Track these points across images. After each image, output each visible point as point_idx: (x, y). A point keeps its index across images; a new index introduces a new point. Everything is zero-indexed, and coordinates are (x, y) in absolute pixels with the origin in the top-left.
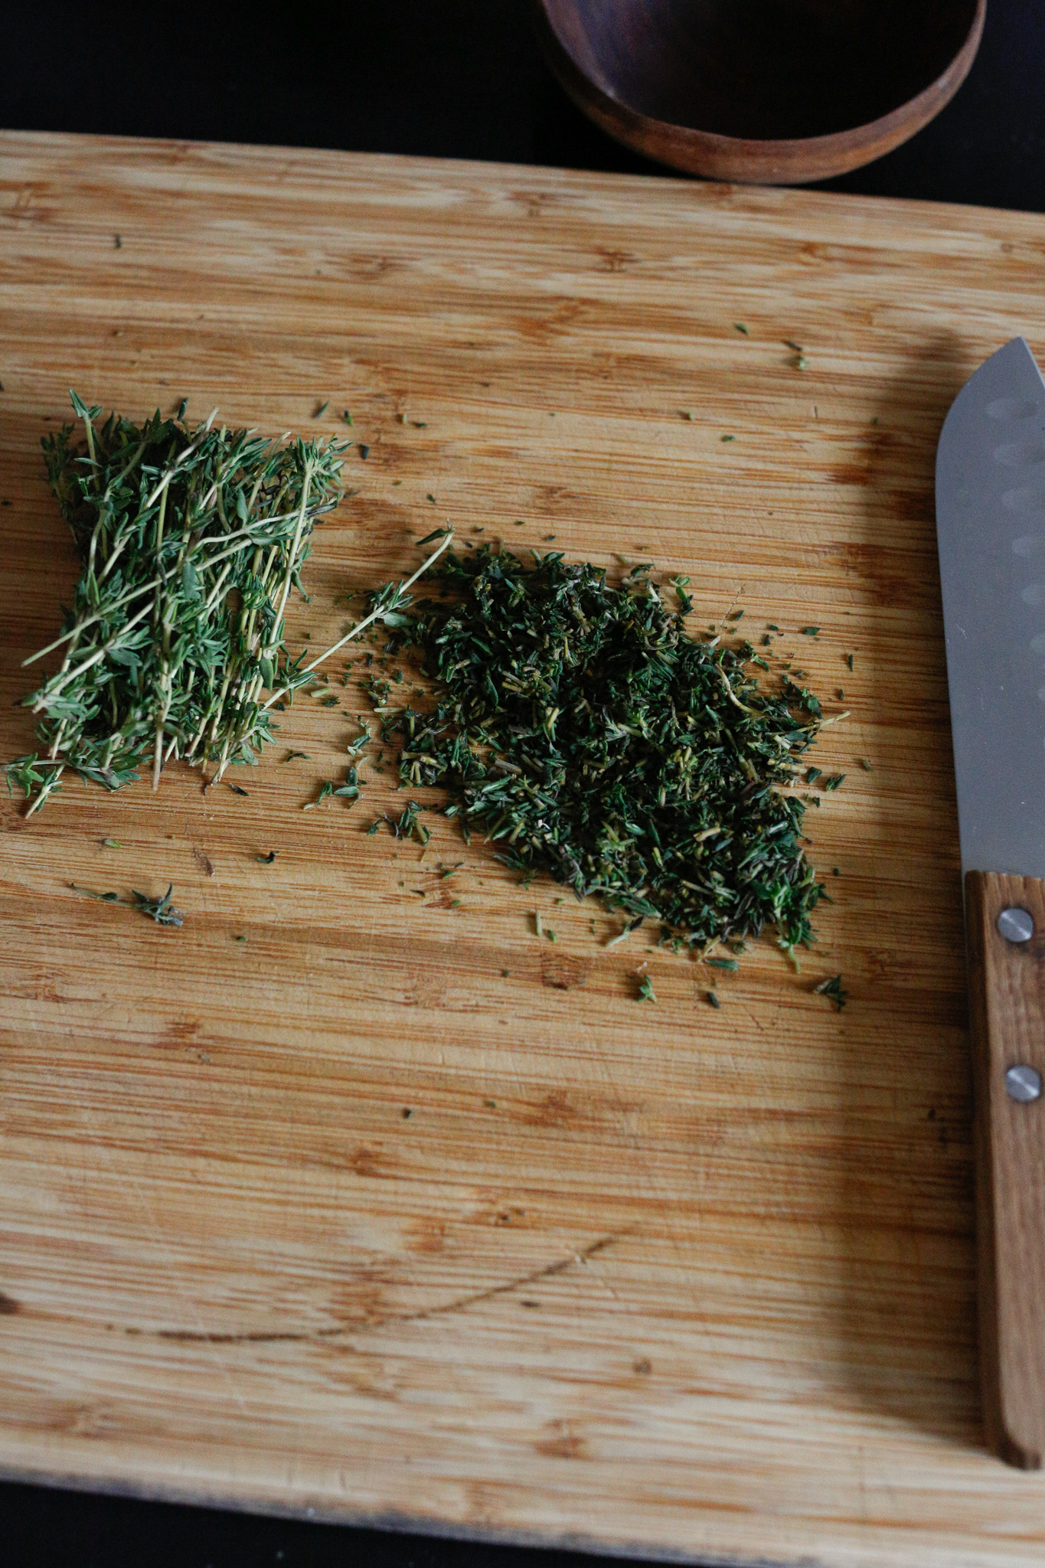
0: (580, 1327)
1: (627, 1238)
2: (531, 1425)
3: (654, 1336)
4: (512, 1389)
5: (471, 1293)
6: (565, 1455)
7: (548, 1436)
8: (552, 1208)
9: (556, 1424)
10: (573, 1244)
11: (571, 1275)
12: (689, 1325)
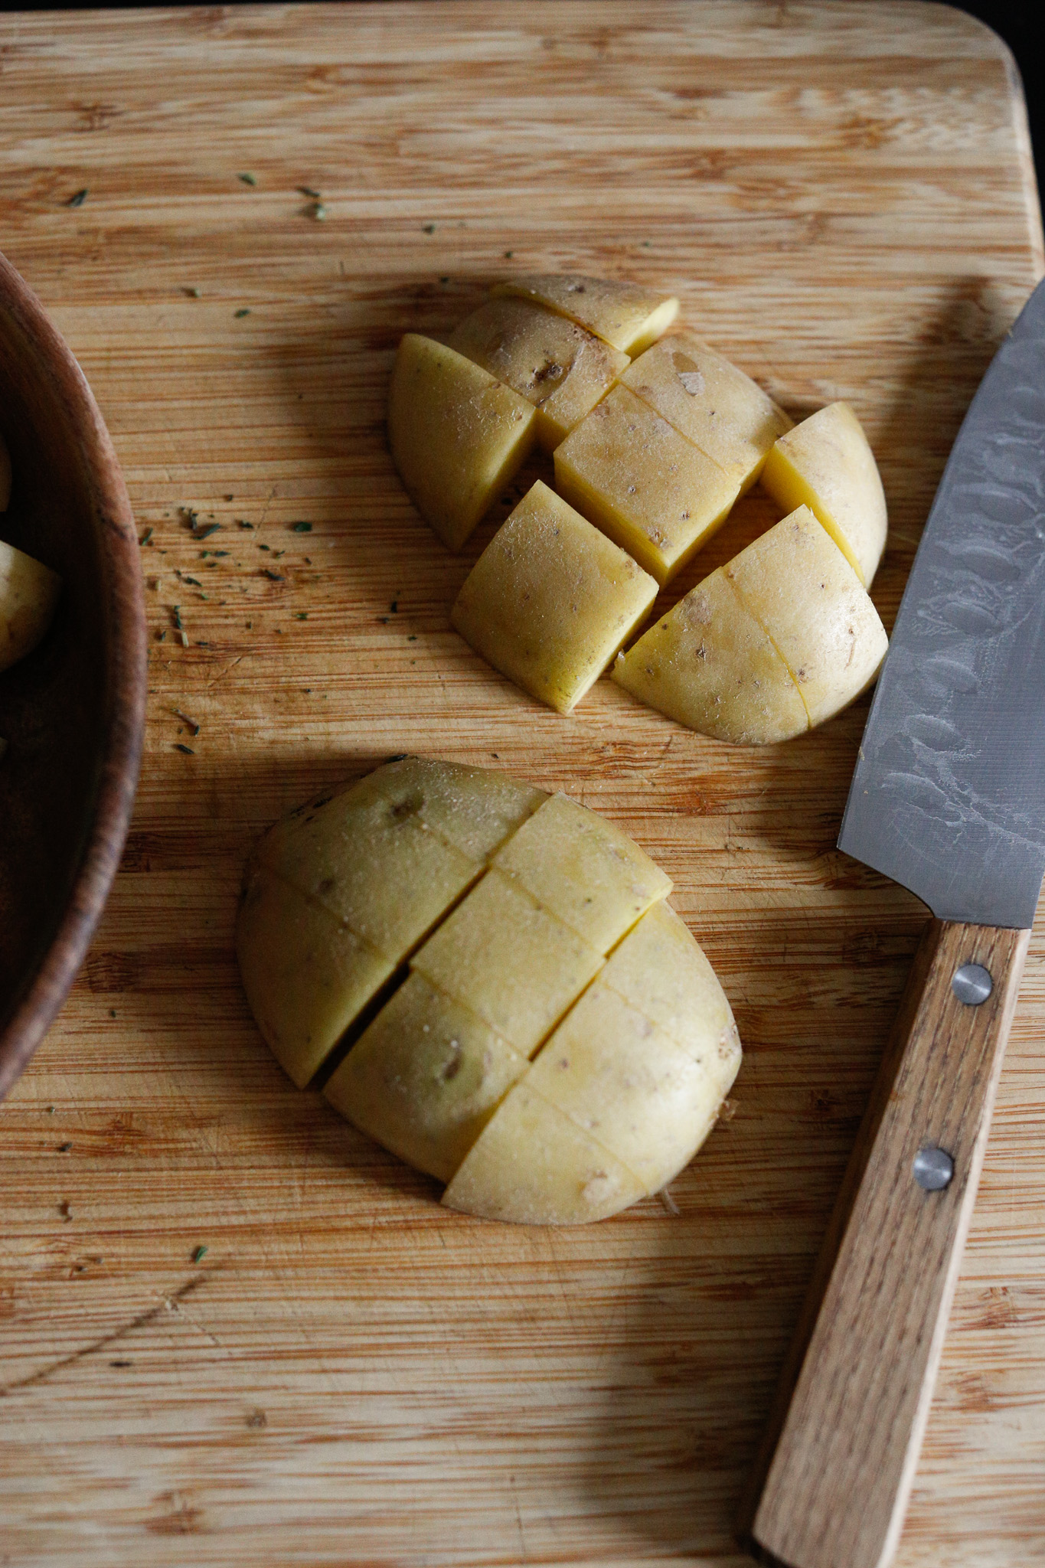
0: (180, 1383)
1: (220, 1274)
2: (139, 1501)
3: (264, 1382)
4: (111, 1464)
5: (53, 1359)
6: (183, 1531)
7: (160, 1512)
8: (131, 1250)
9: (167, 1497)
10: (160, 1289)
11: (162, 1325)
12: (301, 1364)
